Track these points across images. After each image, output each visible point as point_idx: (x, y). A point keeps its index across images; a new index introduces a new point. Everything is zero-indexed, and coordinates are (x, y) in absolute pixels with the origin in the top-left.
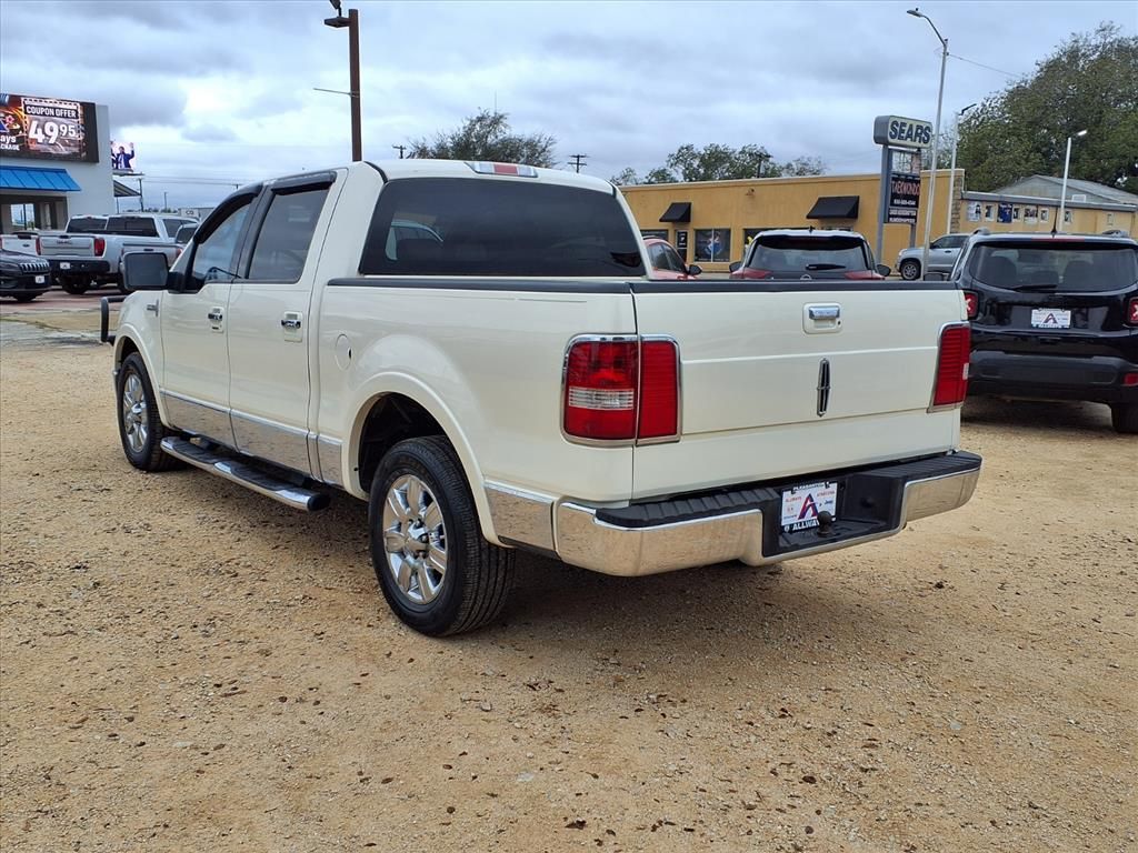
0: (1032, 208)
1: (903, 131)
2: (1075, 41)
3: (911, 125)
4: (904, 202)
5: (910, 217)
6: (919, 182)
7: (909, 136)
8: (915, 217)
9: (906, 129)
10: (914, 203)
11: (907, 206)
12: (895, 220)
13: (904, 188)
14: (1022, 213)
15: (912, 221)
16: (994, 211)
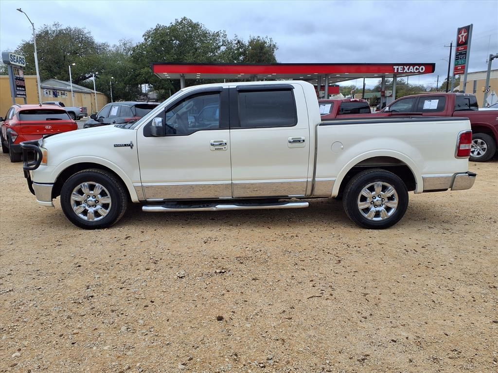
0: (63, 92)
1: (14, 59)
2: (46, 28)
3: (17, 57)
4: (21, 89)
5: (24, 95)
6: (24, 80)
7: (17, 61)
8: (25, 95)
9: (16, 58)
10: (24, 89)
11: (22, 90)
12: (19, 96)
13: (20, 83)
14: (60, 94)
15: (24, 96)
16: (52, 93)
